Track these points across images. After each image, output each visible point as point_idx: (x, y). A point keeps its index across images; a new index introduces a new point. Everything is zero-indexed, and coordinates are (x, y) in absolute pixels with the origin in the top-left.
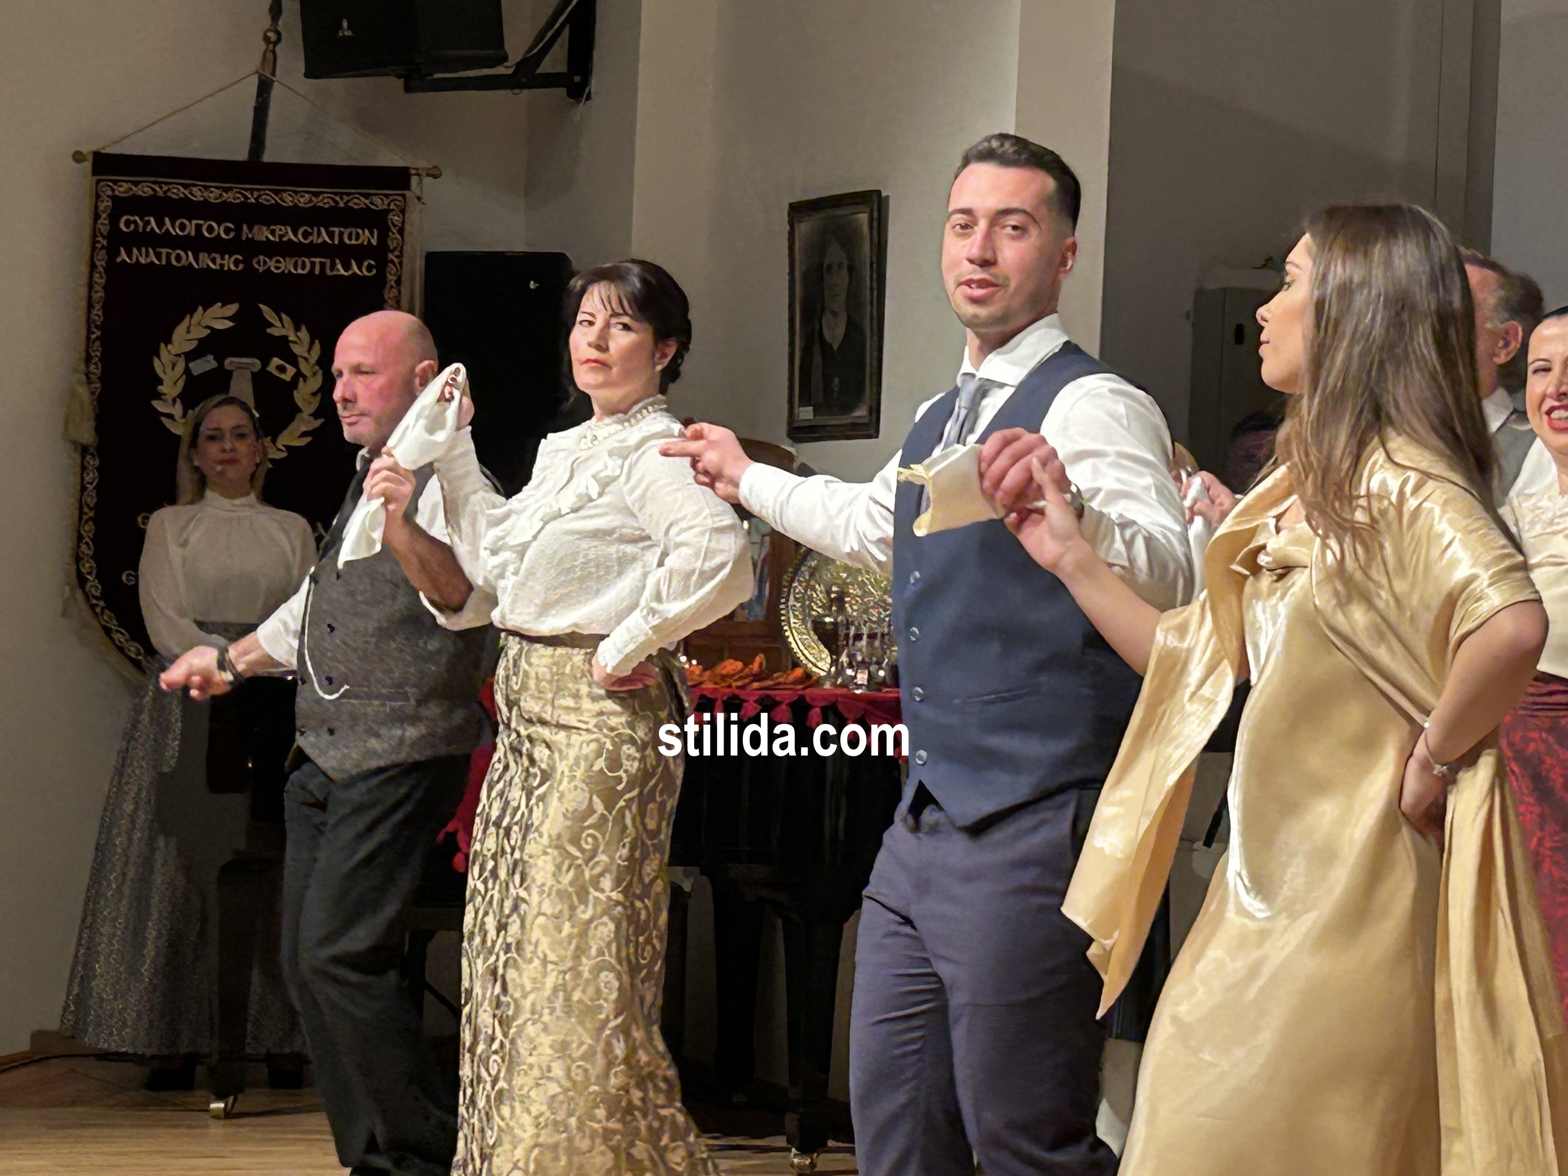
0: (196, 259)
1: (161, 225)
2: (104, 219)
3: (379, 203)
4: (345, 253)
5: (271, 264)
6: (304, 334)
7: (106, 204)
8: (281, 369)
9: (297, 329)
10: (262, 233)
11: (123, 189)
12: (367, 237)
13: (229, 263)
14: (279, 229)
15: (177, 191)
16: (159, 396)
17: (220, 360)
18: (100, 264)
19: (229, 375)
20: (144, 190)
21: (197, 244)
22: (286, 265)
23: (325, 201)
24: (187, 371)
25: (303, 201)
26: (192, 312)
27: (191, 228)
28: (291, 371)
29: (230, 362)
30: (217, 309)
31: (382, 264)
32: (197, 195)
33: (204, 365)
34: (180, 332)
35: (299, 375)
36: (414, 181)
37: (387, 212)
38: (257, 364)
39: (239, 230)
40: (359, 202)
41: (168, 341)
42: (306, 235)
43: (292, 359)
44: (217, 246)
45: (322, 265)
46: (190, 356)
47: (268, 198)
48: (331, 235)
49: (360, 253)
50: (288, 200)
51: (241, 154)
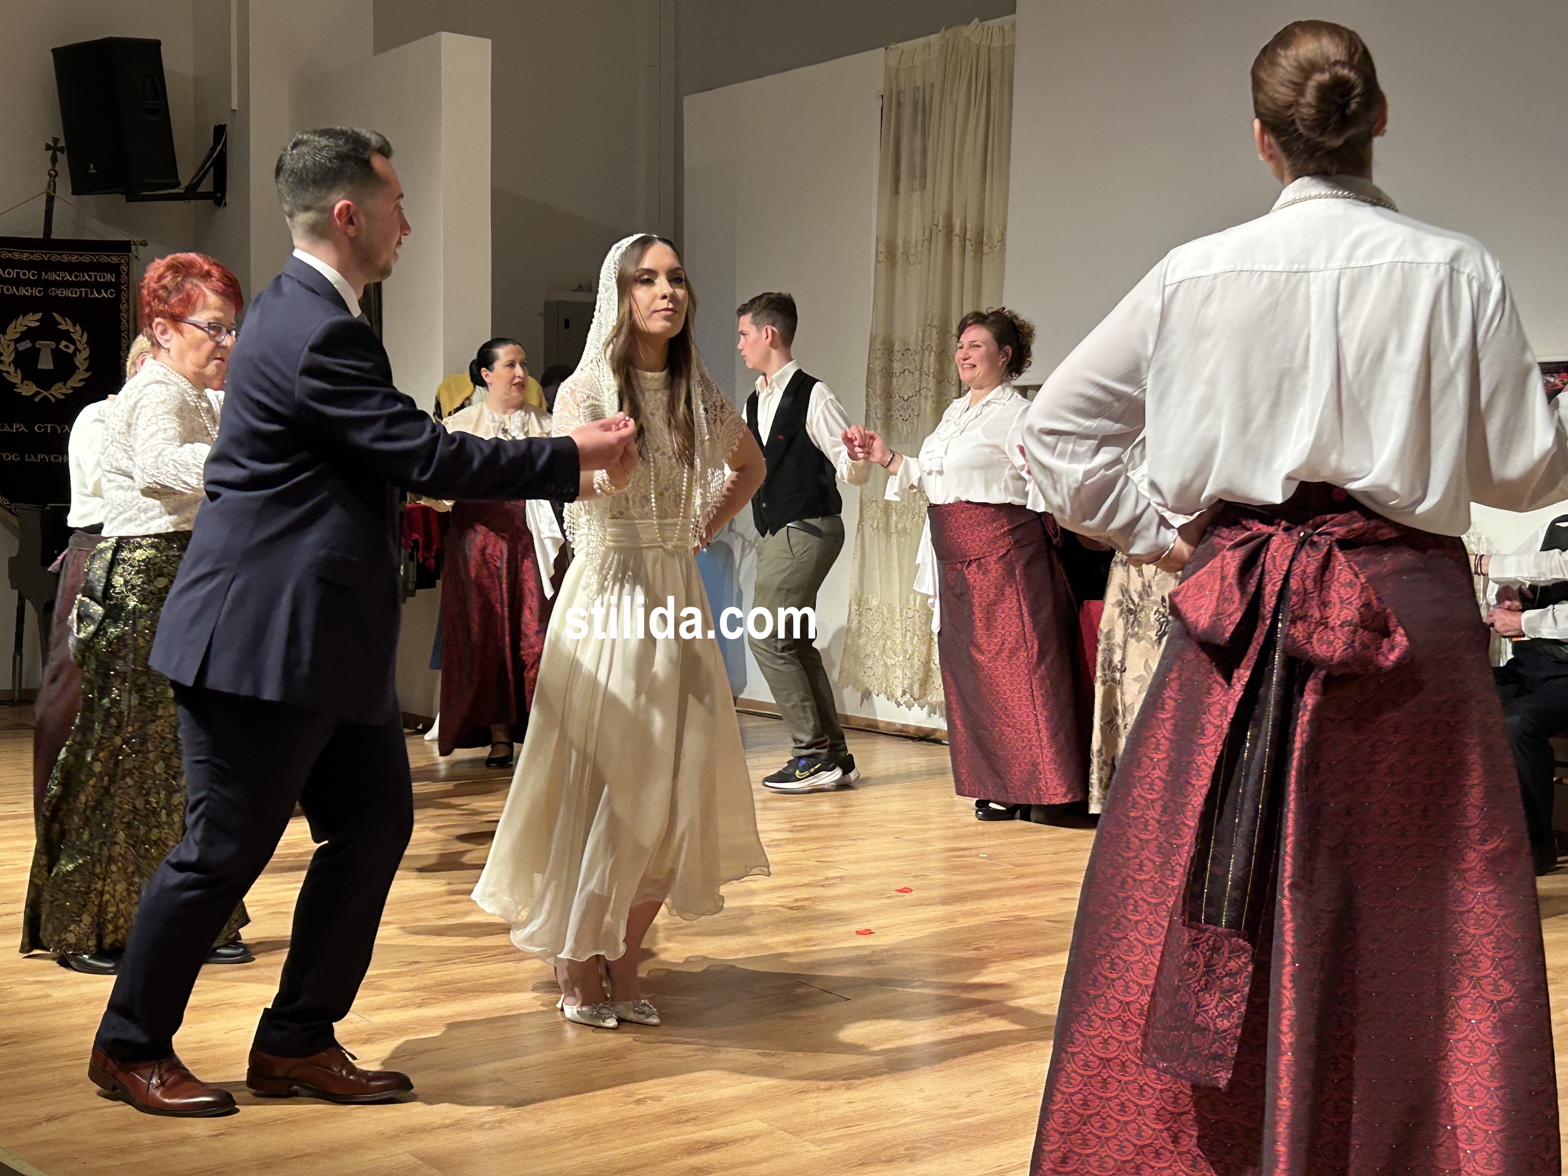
0: (18, 290)
3: (115, 260)
4: (98, 286)
5: (59, 292)
10: (53, 276)
12: (109, 277)
13: (35, 292)
14: (62, 274)
15: (5, 254)
17: (33, 342)
19: (39, 349)
21: (18, 282)
22: (67, 293)
23: (86, 259)
25: (74, 259)
26: (17, 318)
27: (13, 274)
28: (72, 348)
29: (39, 344)
31: (118, 291)
32: (16, 256)
36: (133, 247)
37: (120, 264)
39: (40, 275)
40: (104, 259)
41: (4, 333)
42: (76, 277)
44: (28, 283)
45: (86, 292)
47: (55, 258)
48: (90, 276)
49: (106, 286)
50: (66, 259)
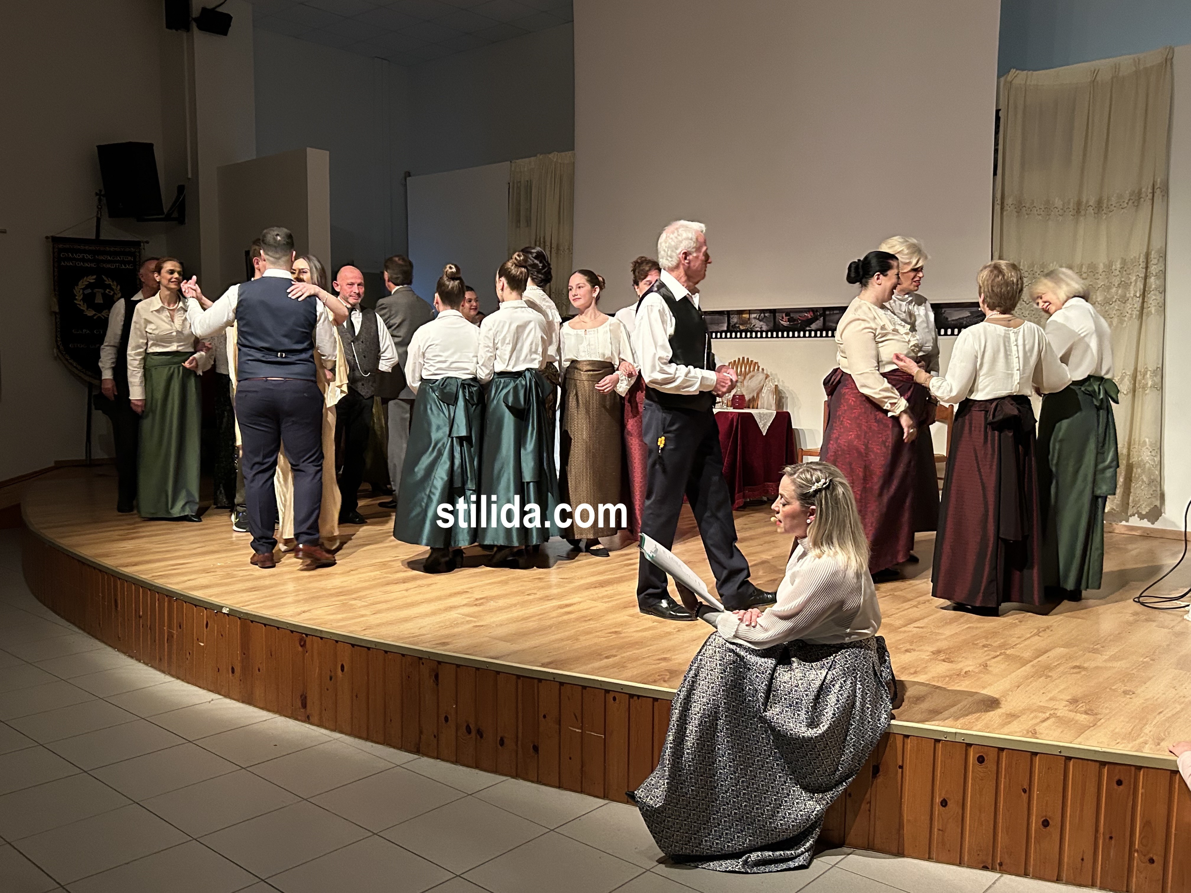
0: (83, 264)
1: (73, 255)
2: (56, 254)
3: (133, 250)
4: (125, 263)
5: (104, 265)
6: (115, 283)
7: (56, 250)
8: (109, 292)
9: (113, 282)
10: (101, 258)
11: (61, 246)
12: (131, 258)
13: (93, 265)
14: (106, 256)
15: (76, 247)
16: (76, 299)
17: (92, 290)
18: (56, 265)
19: (95, 293)
20: (67, 246)
21: (83, 260)
22: (109, 266)
23: (118, 249)
24: (83, 293)
25: (112, 249)
26: (83, 278)
27: (81, 256)
29: (95, 291)
30: (90, 277)
32: (82, 247)
33: (89, 291)
34: (80, 283)
35: (114, 293)
36: (142, 244)
37: (135, 252)
38: (101, 291)
39: (95, 257)
40: (127, 250)
41: (77, 285)
42: (113, 258)
43: (112, 289)
44: (88, 261)
45: (119, 266)
46: (84, 289)
47: (102, 249)
48: (120, 258)
49: (129, 262)
50: (108, 249)
51: (94, 237)
